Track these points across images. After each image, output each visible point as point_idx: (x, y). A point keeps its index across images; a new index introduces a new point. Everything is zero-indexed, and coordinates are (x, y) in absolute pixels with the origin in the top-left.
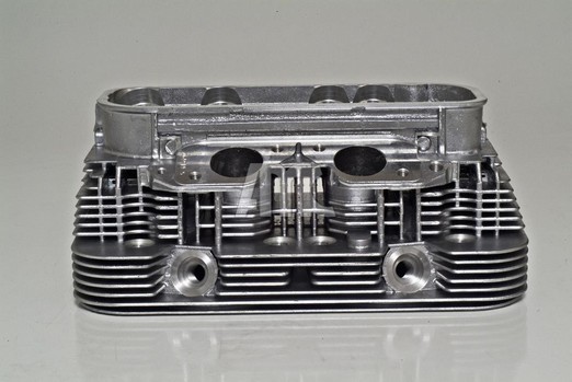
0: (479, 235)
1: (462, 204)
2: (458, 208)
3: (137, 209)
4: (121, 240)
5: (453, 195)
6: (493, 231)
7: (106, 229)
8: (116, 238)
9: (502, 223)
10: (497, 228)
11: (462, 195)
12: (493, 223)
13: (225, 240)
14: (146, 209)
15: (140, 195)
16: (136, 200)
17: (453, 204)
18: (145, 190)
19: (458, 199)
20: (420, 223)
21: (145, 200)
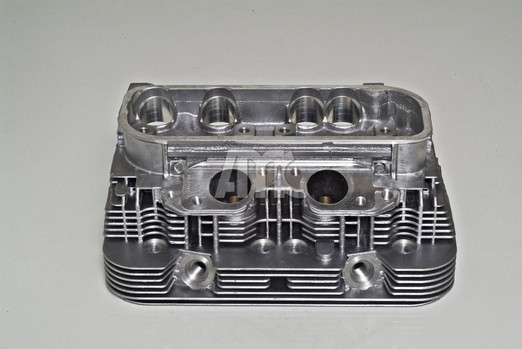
0: (419, 242)
1: (407, 218)
2: (404, 221)
3: (152, 218)
4: (141, 241)
5: (400, 212)
6: (431, 239)
7: (129, 233)
8: (137, 239)
9: (437, 234)
10: (433, 237)
11: (407, 212)
12: (431, 234)
13: (221, 244)
14: (159, 218)
15: (155, 208)
16: (152, 212)
17: (400, 219)
18: (159, 205)
19: (404, 215)
20: (373, 236)
21: (159, 212)
